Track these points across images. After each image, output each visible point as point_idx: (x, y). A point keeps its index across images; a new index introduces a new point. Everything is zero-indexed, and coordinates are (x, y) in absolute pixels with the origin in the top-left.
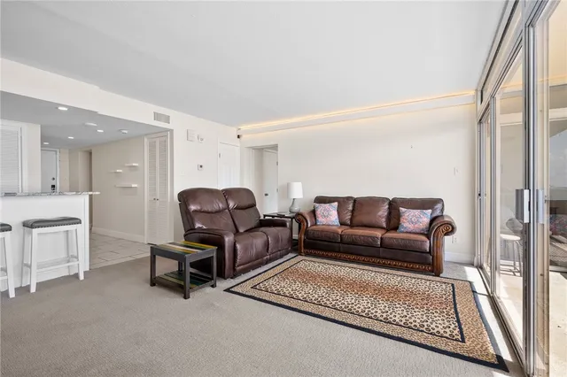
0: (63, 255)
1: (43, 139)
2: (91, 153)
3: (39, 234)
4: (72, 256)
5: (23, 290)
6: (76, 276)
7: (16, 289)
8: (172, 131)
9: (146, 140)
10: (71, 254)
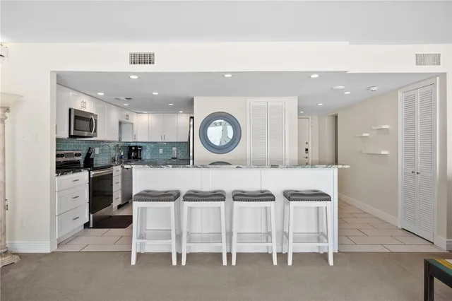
0: (314, 230)
1: (300, 108)
2: (336, 117)
3: (295, 207)
4: (322, 234)
5: (282, 257)
6: (325, 256)
7: (277, 253)
8: (443, 75)
9: (400, 94)
10: (321, 231)
